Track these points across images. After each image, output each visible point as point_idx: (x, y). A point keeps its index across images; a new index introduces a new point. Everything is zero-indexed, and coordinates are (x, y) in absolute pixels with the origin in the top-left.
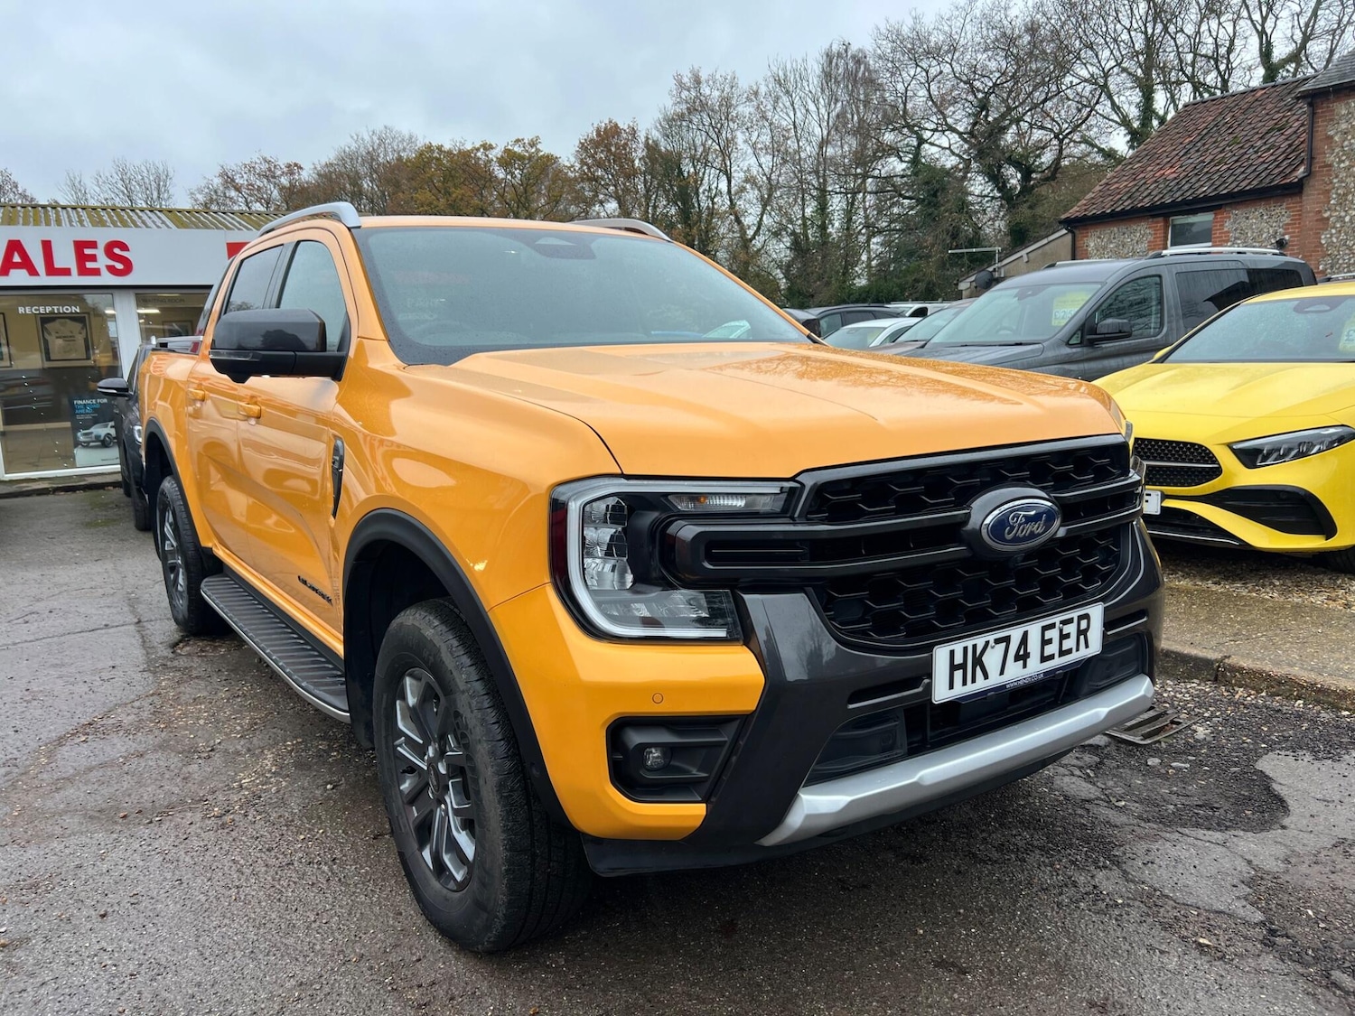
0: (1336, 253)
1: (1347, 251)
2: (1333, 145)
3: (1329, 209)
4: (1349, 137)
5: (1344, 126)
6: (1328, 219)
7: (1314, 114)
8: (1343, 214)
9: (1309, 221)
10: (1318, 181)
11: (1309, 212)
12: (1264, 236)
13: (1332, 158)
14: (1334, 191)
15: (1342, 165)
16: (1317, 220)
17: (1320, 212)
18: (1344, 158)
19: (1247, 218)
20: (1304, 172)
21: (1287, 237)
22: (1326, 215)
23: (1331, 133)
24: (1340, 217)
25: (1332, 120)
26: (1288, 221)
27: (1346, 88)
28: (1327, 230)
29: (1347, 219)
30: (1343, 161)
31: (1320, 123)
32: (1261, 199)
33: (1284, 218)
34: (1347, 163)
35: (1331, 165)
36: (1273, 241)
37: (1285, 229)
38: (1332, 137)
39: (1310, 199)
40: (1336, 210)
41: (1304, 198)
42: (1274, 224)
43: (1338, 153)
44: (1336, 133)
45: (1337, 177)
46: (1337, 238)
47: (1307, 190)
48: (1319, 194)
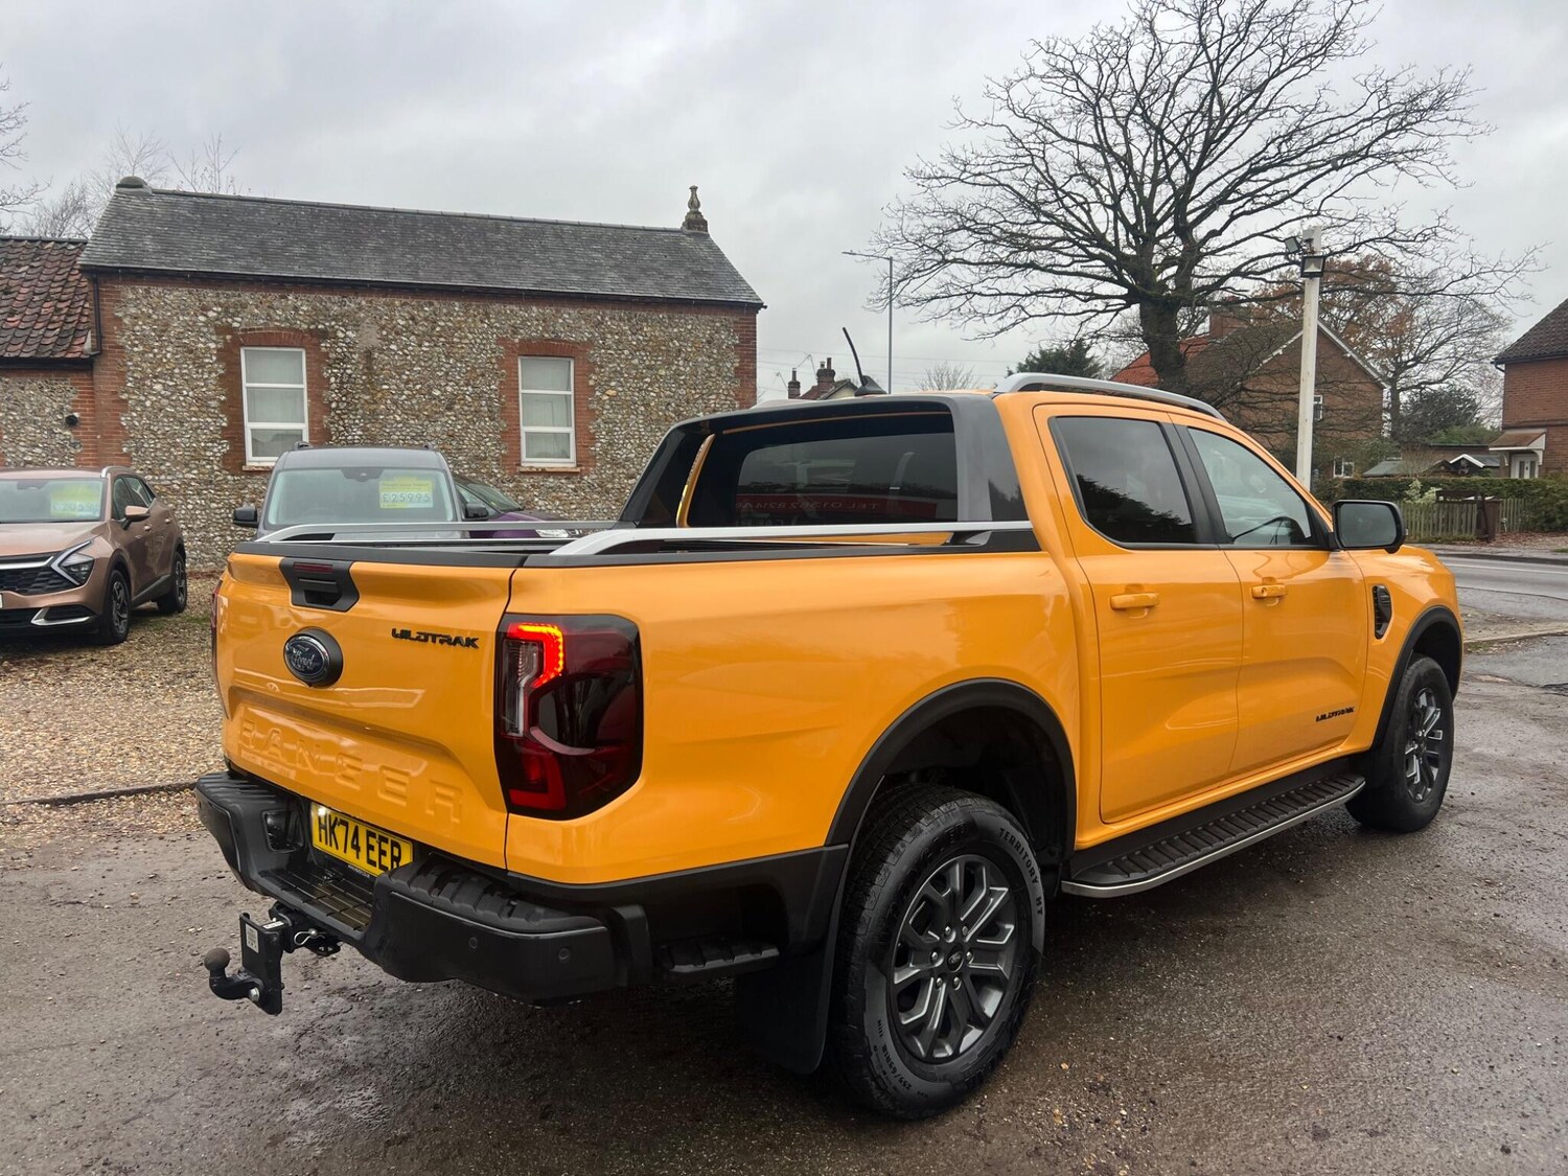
0: (139, 436)
1: (152, 436)
2: (123, 327)
3: (126, 392)
4: (140, 323)
5: (133, 310)
6: (126, 401)
7: (97, 293)
8: (143, 398)
9: (104, 401)
10: (110, 361)
11: (104, 392)
12: (47, 410)
13: (123, 340)
14: (129, 374)
15: (136, 349)
16: (113, 401)
17: (116, 393)
18: (137, 342)
19: (23, 388)
20: (93, 350)
21: (76, 415)
22: (125, 396)
23: (120, 315)
24: (140, 401)
25: (119, 301)
26: (75, 397)
27: (133, 274)
28: (126, 412)
29: (148, 403)
30: (136, 346)
31: (105, 302)
32: (40, 370)
33: (70, 394)
34: (141, 348)
35: (122, 347)
36: (60, 417)
37: (73, 406)
38: (120, 319)
39: (104, 379)
40: (134, 394)
41: (95, 376)
42: (59, 399)
43: (129, 336)
44: (126, 316)
45: (130, 360)
46: (139, 422)
47: (98, 369)
48: (113, 374)
